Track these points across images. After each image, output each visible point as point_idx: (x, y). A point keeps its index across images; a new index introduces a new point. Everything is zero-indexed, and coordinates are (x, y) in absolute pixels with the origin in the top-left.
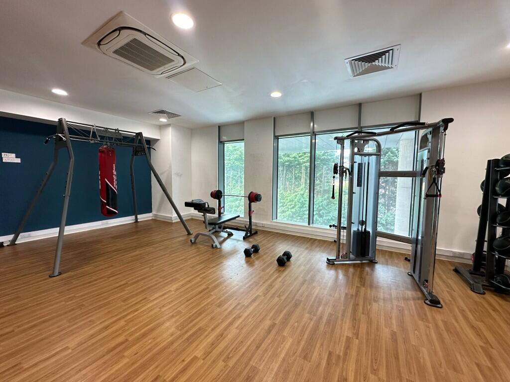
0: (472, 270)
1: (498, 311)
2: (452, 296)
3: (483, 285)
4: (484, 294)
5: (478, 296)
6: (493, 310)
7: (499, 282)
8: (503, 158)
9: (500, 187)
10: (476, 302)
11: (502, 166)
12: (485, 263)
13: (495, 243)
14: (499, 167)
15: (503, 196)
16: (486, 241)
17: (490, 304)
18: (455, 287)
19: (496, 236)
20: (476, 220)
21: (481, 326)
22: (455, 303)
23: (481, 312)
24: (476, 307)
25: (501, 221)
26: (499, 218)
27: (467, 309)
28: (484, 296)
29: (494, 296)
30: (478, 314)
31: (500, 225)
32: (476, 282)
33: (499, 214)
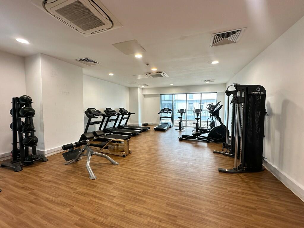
0: (12, 161)
1: (31, 173)
2: (5, 181)
3: (21, 166)
4: (22, 169)
5: (20, 173)
6: (29, 174)
7: (28, 160)
8: (20, 97)
9: (22, 112)
10: (19, 176)
11: (21, 101)
12: (20, 154)
13: (24, 141)
14: (19, 102)
15: (23, 117)
16: (18, 142)
17: (26, 172)
18: (5, 175)
19: (23, 138)
20: (10, 132)
21: (26, 185)
22: (9, 183)
23: (24, 179)
24: (20, 178)
25: (25, 129)
26: (23, 128)
27: (15, 182)
28: (22, 171)
29: (28, 168)
30: (22, 181)
31: (24, 131)
32: (17, 166)
33: (23, 126)
